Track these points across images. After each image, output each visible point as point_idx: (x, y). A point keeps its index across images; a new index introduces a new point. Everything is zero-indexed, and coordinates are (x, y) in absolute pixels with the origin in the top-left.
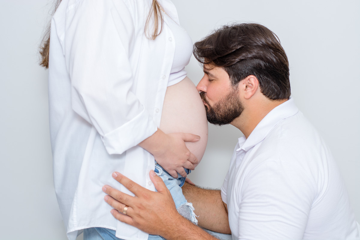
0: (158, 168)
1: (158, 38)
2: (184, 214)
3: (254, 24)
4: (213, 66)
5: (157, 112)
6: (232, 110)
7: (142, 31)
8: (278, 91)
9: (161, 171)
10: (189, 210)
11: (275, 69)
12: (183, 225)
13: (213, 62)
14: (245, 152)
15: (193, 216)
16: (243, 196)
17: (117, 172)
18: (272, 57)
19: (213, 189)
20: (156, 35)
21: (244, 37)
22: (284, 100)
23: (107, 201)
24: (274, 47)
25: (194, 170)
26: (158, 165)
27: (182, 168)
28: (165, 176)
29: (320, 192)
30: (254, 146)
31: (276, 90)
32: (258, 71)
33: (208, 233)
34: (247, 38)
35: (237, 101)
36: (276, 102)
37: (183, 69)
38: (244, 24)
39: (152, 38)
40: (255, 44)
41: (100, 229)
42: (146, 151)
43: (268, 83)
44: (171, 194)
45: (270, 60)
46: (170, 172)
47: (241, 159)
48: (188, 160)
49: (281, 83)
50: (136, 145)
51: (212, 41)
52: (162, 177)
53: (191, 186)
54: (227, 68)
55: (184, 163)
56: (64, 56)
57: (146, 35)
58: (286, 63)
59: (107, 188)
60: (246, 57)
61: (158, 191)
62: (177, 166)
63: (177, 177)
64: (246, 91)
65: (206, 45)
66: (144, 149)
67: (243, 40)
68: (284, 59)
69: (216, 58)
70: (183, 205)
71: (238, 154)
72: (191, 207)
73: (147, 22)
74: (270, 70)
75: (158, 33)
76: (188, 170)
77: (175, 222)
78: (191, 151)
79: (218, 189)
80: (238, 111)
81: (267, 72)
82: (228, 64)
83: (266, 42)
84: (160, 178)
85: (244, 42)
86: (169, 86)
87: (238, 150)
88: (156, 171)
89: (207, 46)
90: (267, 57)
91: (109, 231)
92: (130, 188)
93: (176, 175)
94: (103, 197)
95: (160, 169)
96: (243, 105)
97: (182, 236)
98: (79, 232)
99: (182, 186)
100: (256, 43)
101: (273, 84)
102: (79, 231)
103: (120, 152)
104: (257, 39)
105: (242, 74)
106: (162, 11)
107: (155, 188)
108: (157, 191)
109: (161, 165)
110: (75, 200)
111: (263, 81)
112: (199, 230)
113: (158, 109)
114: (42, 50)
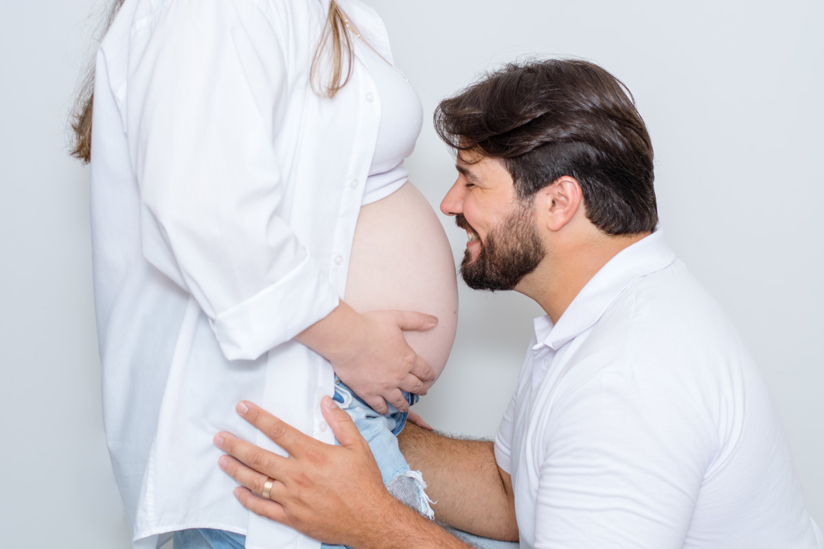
0: (341, 391)
1: (341, 94)
2: (401, 496)
3: (575, 62)
4: (480, 155)
5: (338, 264)
6: (519, 255)
7: (304, 79)
8: (626, 215)
9: (349, 398)
10: (414, 487)
11: (620, 164)
12: (401, 521)
13: (478, 146)
14: (553, 352)
15: (424, 502)
16: (547, 451)
17: (249, 402)
18: (614, 137)
19: (474, 439)
20: (336, 86)
21: (551, 90)
22: (642, 235)
23: (225, 469)
24: (620, 116)
25: (425, 394)
26: (341, 385)
27: (398, 392)
28: (357, 409)
29: (724, 444)
30: (573, 339)
31: (621, 213)
32: (581, 169)
33: (458, 538)
34: (558, 92)
35: (531, 235)
36: (621, 240)
37: (400, 165)
38: (553, 61)
39: (326, 94)
40: (577, 108)
41: (209, 532)
42: (313, 354)
43: (604, 195)
44: (370, 451)
45: (611, 144)
46: (370, 401)
47: (544, 368)
48: (410, 372)
49: (634, 198)
50: (289, 337)
51: (478, 98)
52: (350, 413)
53: (422, 432)
54: (512, 161)
55: (403, 379)
56: (126, 135)
57: (312, 88)
58: (646, 153)
59: (224, 439)
60: (556, 136)
61: (342, 443)
62: (385, 385)
63: (387, 412)
64: (553, 212)
65: (465, 108)
66: (309, 348)
67: (549, 97)
68: (643, 143)
69: (486, 136)
70: (400, 477)
71: (537, 356)
72: (418, 481)
73: (316, 58)
74: (610, 167)
75: (342, 82)
76: (412, 395)
77: (381, 514)
78: (417, 351)
79: (487, 438)
80: (531, 257)
81: (604, 172)
82: (513, 152)
83: (602, 104)
84: (347, 413)
85: (551, 102)
86: (366, 202)
87: (536, 347)
88: (338, 398)
89: (467, 109)
90: (603, 137)
91: (231, 537)
92: (278, 438)
93: (383, 408)
94: (217, 459)
95: (347, 394)
96: (545, 245)
97: (399, 546)
98: (162, 539)
99: (398, 433)
100: (578, 105)
101: (616, 200)
102: (161, 536)
103: (253, 355)
104: (581, 97)
105: (546, 177)
106: (350, 33)
107: (335, 437)
108: (338, 444)
109: (349, 385)
110: (151, 465)
111: (593, 192)
112: (438, 532)
113: (340, 257)
114: (77, 121)
